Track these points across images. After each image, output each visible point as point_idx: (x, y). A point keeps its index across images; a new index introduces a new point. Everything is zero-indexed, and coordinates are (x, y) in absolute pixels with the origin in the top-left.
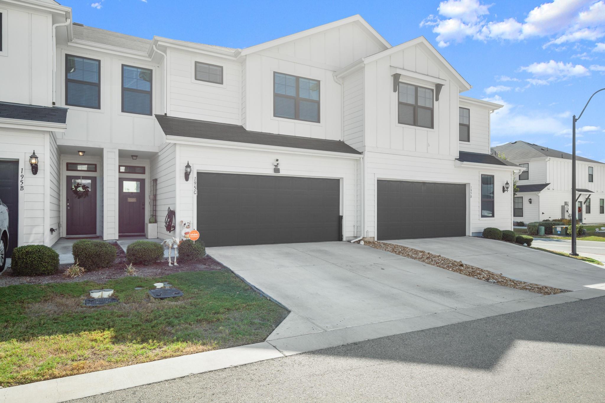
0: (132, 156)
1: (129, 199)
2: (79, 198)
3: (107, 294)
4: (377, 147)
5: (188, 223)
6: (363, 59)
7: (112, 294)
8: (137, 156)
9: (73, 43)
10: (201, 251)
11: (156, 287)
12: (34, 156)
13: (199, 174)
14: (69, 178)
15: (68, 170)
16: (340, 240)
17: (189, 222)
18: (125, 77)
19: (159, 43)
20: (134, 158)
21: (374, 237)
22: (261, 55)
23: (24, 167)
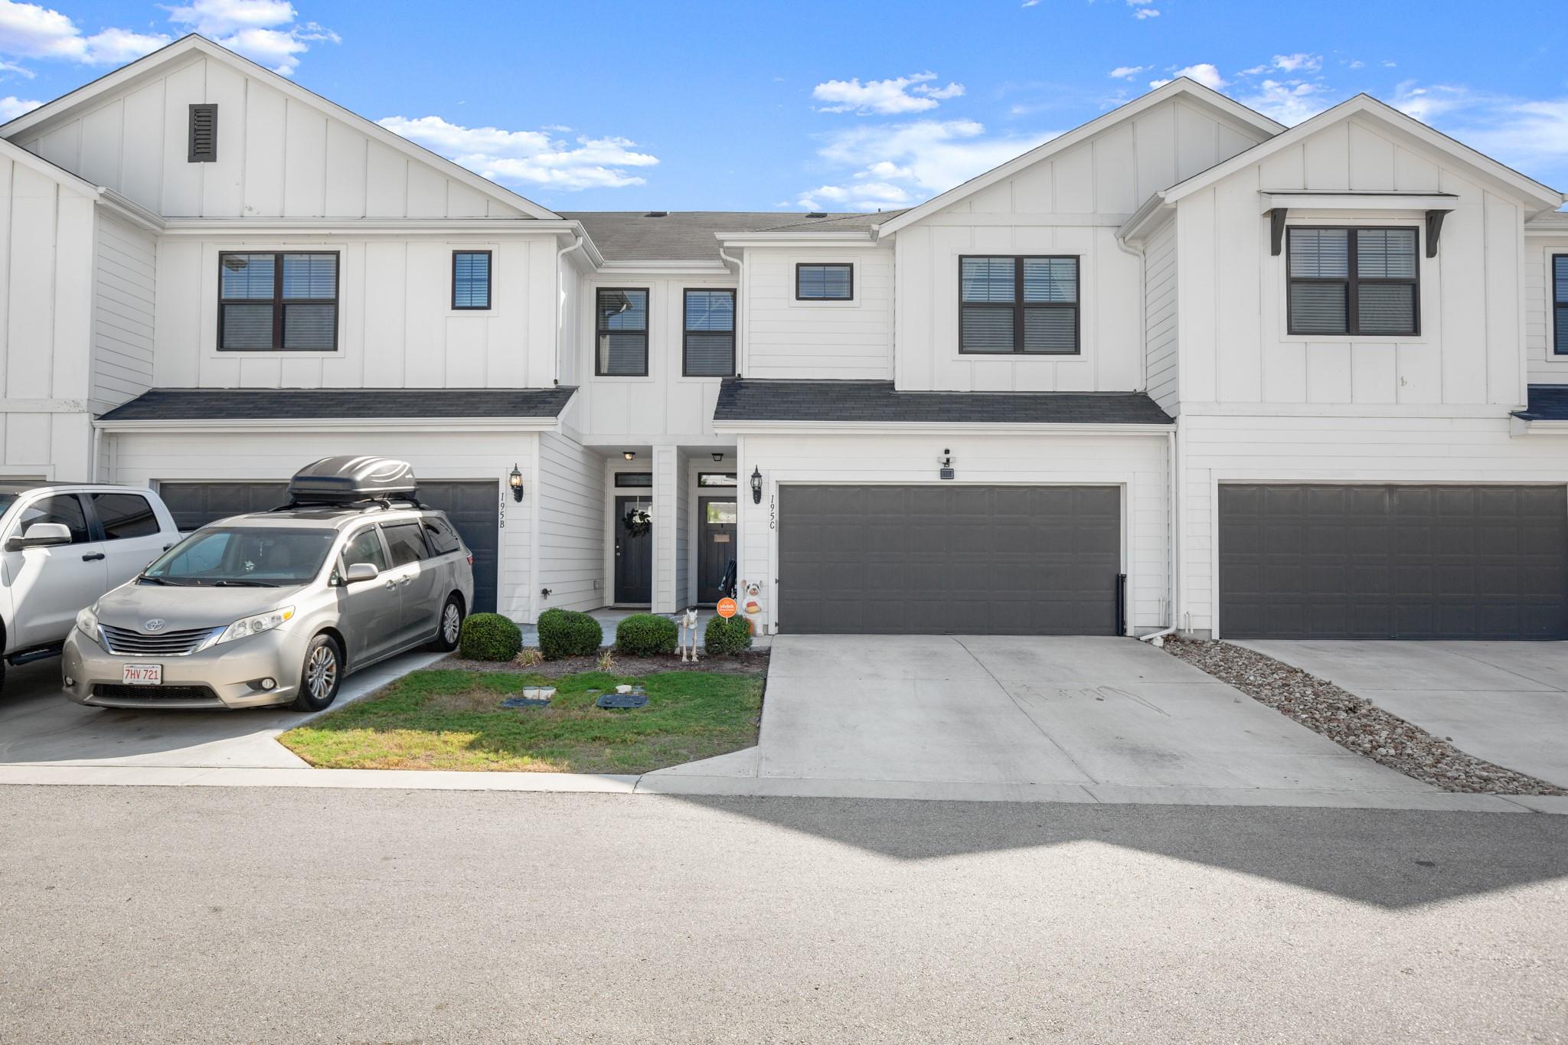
0: (713, 454)
1: (716, 536)
2: (634, 536)
3: (546, 693)
4: (1216, 401)
5: (754, 585)
6: (1161, 195)
7: (552, 695)
8: (721, 455)
9: (604, 267)
10: (737, 637)
11: (617, 691)
12: (516, 473)
13: (783, 489)
14: (620, 501)
15: (617, 486)
16: (1120, 632)
17: (758, 583)
18: (691, 310)
19: (726, 244)
20: (718, 458)
21: (1211, 630)
22: (929, 226)
23: (505, 493)
